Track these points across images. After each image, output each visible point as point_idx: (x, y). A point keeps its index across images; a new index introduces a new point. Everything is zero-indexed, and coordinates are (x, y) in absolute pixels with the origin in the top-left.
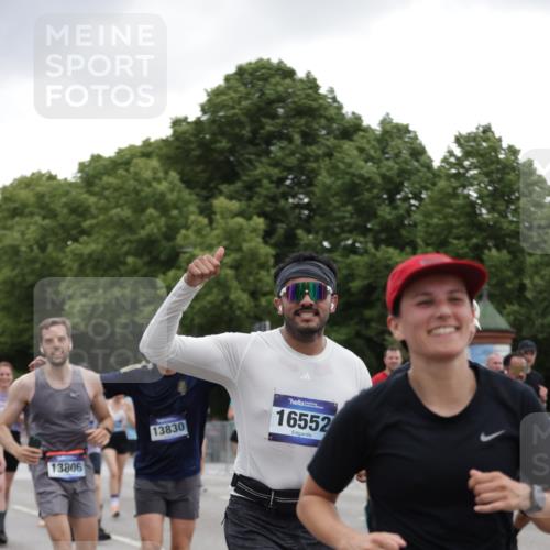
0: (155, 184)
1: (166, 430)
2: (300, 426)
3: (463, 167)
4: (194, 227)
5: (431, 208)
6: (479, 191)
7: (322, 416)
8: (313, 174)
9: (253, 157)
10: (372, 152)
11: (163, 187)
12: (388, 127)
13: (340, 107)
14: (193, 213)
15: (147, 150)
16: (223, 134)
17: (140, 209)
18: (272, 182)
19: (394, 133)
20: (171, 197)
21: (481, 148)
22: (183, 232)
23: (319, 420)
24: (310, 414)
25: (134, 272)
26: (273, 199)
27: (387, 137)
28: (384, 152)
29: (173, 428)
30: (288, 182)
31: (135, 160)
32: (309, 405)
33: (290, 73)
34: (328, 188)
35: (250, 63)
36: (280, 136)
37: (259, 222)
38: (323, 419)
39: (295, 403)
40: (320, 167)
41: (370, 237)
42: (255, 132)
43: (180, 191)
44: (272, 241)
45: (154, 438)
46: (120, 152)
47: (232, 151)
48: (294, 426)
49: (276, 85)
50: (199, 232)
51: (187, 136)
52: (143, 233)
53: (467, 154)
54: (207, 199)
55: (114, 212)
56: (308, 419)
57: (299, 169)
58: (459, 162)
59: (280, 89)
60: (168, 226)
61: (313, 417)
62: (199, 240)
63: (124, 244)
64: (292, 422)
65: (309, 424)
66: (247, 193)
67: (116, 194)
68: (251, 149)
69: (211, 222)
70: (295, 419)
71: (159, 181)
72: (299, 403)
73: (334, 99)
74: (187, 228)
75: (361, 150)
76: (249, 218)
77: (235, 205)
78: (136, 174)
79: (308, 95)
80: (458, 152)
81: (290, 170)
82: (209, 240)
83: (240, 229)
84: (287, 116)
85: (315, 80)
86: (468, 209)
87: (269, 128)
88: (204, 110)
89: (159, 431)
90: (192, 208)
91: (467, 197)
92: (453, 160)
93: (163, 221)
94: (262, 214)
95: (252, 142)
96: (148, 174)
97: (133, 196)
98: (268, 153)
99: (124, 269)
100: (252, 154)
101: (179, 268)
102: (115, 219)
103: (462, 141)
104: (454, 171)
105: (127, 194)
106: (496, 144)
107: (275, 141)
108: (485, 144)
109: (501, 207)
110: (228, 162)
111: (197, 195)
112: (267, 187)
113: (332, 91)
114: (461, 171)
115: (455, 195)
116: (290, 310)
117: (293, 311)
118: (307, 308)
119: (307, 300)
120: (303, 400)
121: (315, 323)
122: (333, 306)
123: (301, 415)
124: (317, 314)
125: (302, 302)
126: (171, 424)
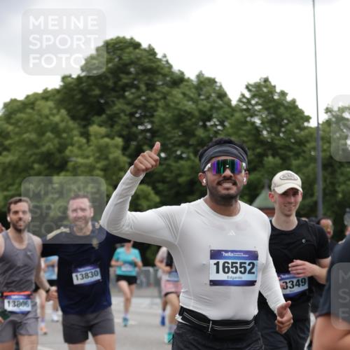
0: (51, 118)
1: (84, 276)
2: (232, 272)
3: (251, 104)
4: (77, 145)
5: (230, 131)
6: (262, 119)
7: (248, 262)
8: (154, 109)
9: (115, 99)
10: (192, 95)
11: (57, 119)
12: (202, 79)
13: (170, 67)
14: (76, 136)
15: (46, 96)
16: (96, 84)
17: (41, 133)
18: (126, 115)
19: (206, 84)
20: (62, 125)
21: (263, 92)
22: (70, 148)
23: (246, 265)
24: (239, 261)
25: (39, 174)
26: (127, 126)
27: (201, 86)
28: (199, 95)
29: (90, 275)
30: (137, 115)
31: (38, 102)
32: (237, 255)
33: (137, 45)
34: (163, 119)
35: (112, 40)
36: (131, 86)
37: (119, 141)
38: (249, 264)
39: (226, 255)
40: (157, 105)
41: (191, 149)
42: (115, 83)
43: (67, 122)
44: (127, 153)
45: (76, 282)
46: (28, 97)
47: (101, 96)
48: (228, 272)
49: (130, 53)
50: (80, 147)
51: (72, 85)
52: (44, 149)
53: (254, 96)
54: (85, 126)
55: (25, 136)
56: (238, 265)
57: (144, 107)
58: (249, 101)
59: (132, 56)
60: (60, 144)
61: (241, 263)
62: (80, 152)
63: (31, 156)
64: (226, 270)
65: (239, 269)
66: (110, 122)
67: (26, 125)
68: (113, 94)
69: (88, 141)
70: (228, 267)
71: (54, 115)
72: (230, 254)
73: (167, 61)
74: (72, 145)
75: (184, 94)
76: (112, 138)
77: (103, 130)
78: (39, 111)
79: (150, 60)
80: (248, 95)
81: (138, 107)
82: (86, 153)
83: (107, 146)
84: (138, 74)
85: (153, 49)
86: (254, 132)
87: (125, 81)
88: (82, 69)
89: (80, 277)
90: (76, 132)
91: (253, 123)
92: (245, 100)
93: (56, 141)
94: (121, 136)
95: (113, 90)
96: (46, 111)
97: (36, 125)
98: (124, 97)
99: (32, 172)
100: (114, 97)
101: (67, 171)
102: (27, 140)
103: (250, 88)
104: (244, 107)
105: (33, 124)
106: (272, 89)
107: (127, 89)
108: (265, 90)
109: (276, 129)
110: (99, 103)
111: (79, 124)
112: (124, 119)
113: (165, 56)
114: (250, 107)
115: (245, 123)
116: (214, 181)
117: (216, 182)
118: (227, 179)
119: (228, 173)
120: (232, 251)
121: (233, 190)
122: (245, 180)
123: (233, 263)
124: (235, 184)
125: (223, 175)
126: (88, 272)
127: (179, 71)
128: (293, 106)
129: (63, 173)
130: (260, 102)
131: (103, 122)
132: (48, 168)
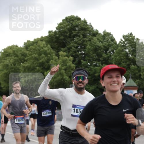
0: (44, 48)
1: (46, 114)
2: (79, 113)
3: (125, 44)
4: (54, 59)
5: (116, 54)
6: (129, 50)
8: (86, 45)
9: (70, 41)
10: (101, 40)
11: (46, 49)
12: (105, 33)
13: (93, 28)
14: (54, 56)
15: (42, 39)
16: (62, 35)
17: (40, 54)
18: (75, 48)
19: (107, 35)
20: (48, 51)
21: (130, 39)
22: (51, 60)
25: (38, 71)
26: (75, 52)
27: (105, 36)
28: (104, 40)
29: (48, 113)
30: (79, 48)
31: (39, 42)
32: (81, 107)
33: (79, 19)
34: (89, 49)
35: (69, 16)
36: (77, 36)
37: (71, 58)
41: (100, 62)
42: (70, 35)
43: (50, 50)
44: (75, 63)
45: (43, 115)
46: (35, 39)
47: (64, 39)
48: (77, 113)
50: (55, 60)
51: (52, 35)
52: (41, 61)
53: (126, 40)
54: (58, 52)
55: (33, 55)
57: (82, 44)
58: (124, 42)
59: (77, 23)
62: (56, 63)
63: (36, 64)
64: (77, 112)
66: (68, 50)
67: (34, 51)
68: (69, 39)
69: (59, 58)
70: (78, 111)
72: (79, 107)
73: (91, 26)
74: (52, 59)
75: (98, 39)
76: (69, 57)
77: (65, 54)
78: (39, 45)
79: (84, 25)
80: (123, 40)
81: (79, 44)
82: (58, 63)
83: (66, 60)
84: (79, 30)
85: (86, 21)
86: (126, 55)
87: (74, 33)
88: (57, 29)
89: (44, 114)
90: (54, 54)
91: (126, 51)
92: (122, 42)
93: (46, 58)
94: (72, 56)
95: (69, 37)
96: (42, 46)
97: (38, 51)
99: (36, 70)
102: (34, 57)
103: (124, 37)
104: (122, 45)
105: (36, 51)
106: (133, 38)
107: (75, 37)
110: (63, 42)
111: (55, 51)
112: (73, 49)
113: (90, 24)
115: (123, 51)
116: (76, 83)
121: (83, 86)
122: (87, 82)
123: (79, 110)
124: (83, 84)
125: (79, 81)
127: (96, 30)
131: (65, 50)
132: (42, 69)
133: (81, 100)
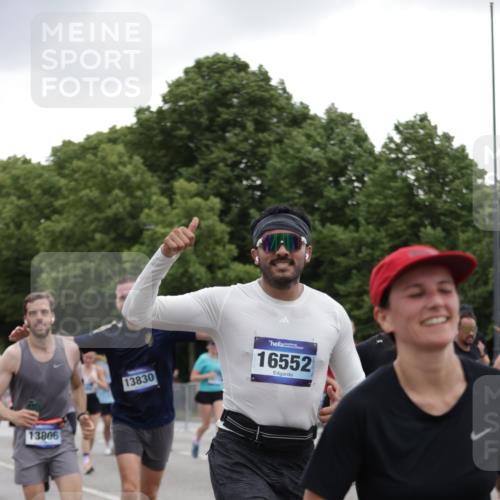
0: (120, 168)
1: (136, 381)
2: (281, 366)
3: (402, 153)
4: (156, 207)
5: (372, 189)
6: (417, 174)
7: (302, 356)
8: (266, 158)
9: (210, 143)
10: (318, 139)
11: (128, 170)
12: (333, 116)
13: (289, 98)
14: (155, 194)
15: (114, 136)
16: (183, 122)
17: (106, 190)
18: (227, 165)
19: (339, 124)
20: (135, 179)
21: (418, 135)
22: (146, 211)
23: (300, 360)
24: (290, 354)
25: (101, 247)
26: (228, 181)
27: (332, 125)
28: (329, 139)
29: (143, 379)
30: (242, 166)
31: (103, 146)
32: (288, 346)
33: (243, 67)
34: (278, 172)
35: (207, 58)
36: (235, 124)
37: (216, 202)
38: (304, 359)
39: (275, 344)
40: (270, 153)
41: (316, 216)
42: (212, 120)
43: (142, 174)
44: (227, 219)
45: (127, 389)
46: (88, 138)
47: (190, 138)
48: (275, 367)
49: (231, 77)
50: (160, 211)
51: (150, 123)
52: (110, 212)
53: (406, 141)
54: (167, 181)
55: (85, 193)
56: (289, 359)
57: (253, 153)
58: (398, 148)
59: (235, 81)
60: (132, 206)
61: (293, 357)
62: (161, 218)
63: (92, 222)
64: (273, 363)
65: (290, 364)
66: (204, 176)
67: (85, 177)
68: (208, 135)
69: (172, 201)
70: (276, 360)
71: (124, 164)
73: (284, 89)
74: (150, 207)
75: (309, 137)
76: (206, 198)
77: (193, 186)
78: (104, 158)
79: (261, 86)
80: (397, 138)
81: (243, 154)
82: (169, 219)
83: (198, 209)
84: (241, 106)
85: (266, 73)
86: (406, 191)
87: (225, 116)
88: (165, 100)
89: (130, 382)
90: (155, 189)
91: (405, 179)
92: (392, 146)
93: (127, 201)
94: (218, 194)
95: (209, 129)
96: (114, 159)
97: (100, 178)
98: (224, 139)
99: (92, 244)
100: (209, 140)
101: (142, 244)
102: (85, 199)
103: (401, 128)
104: (393, 156)
105: (95, 177)
106: (431, 132)
107: (229, 128)
108: (422, 132)
109: (437, 188)
110: (188, 148)
111: (159, 177)
112: (223, 170)
113: (282, 83)
114: (400, 156)
115: (394, 178)
116: (267, 259)
117: (269, 261)
118: (283, 258)
119: (283, 250)
120: (283, 341)
122: (307, 256)
123: (282, 356)
124: (292, 263)
125: (278, 252)
126: (140, 376)
127: (302, 103)
128: (461, 155)
129: (136, 248)
130: (414, 149)
131: (195, 174)
132: (115, 240)
133: (285, 320)
